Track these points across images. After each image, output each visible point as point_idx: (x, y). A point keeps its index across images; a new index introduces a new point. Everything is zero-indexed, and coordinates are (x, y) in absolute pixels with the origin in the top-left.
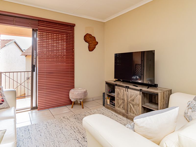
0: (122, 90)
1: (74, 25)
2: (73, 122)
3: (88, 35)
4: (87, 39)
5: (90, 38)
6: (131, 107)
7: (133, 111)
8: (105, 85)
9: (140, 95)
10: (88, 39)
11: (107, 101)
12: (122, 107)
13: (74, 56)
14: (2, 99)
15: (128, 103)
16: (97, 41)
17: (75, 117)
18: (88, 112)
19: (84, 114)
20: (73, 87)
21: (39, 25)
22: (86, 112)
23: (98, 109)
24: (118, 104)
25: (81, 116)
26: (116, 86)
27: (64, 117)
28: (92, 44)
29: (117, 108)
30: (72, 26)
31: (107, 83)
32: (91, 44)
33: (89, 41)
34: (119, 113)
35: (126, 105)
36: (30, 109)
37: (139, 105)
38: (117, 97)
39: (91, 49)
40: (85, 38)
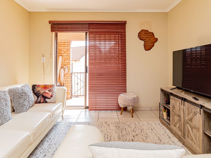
0: (178, 103)
1: (125, 23)
2: (111, 130)
3: (144, 31)
4: (142, 36)
5: (146, 35)
6: (189, 130)
7: (191, 136)
8: (161, 93)
9: (200, 114)
10: (144, 37)
11: (163, 115)
12: (179, 127)
13: (126, 57)
14: (52, 95)
15: (185, 123)
16: (156, 37)
17: (117, 125)
18: (135, 122)
19: (130, 124)
20: (125, 91)
21: (89, 28)
22: (133, 122)
23: (150, 122)
24: (174, 121)
25: (124, 125)
26: (171, 96)
27: (106, 123)
28: (149, 42)
29: (172, 126)
30: (123, 24)
31: (162, 90)
32: (147, 42)
33: (145, 38)
34: (175, 134)
35: (183, 125)
36: (84, 108)
37: (198, 129)
38: (172, 111)
39: (148, 47)
40: (140, 35)
